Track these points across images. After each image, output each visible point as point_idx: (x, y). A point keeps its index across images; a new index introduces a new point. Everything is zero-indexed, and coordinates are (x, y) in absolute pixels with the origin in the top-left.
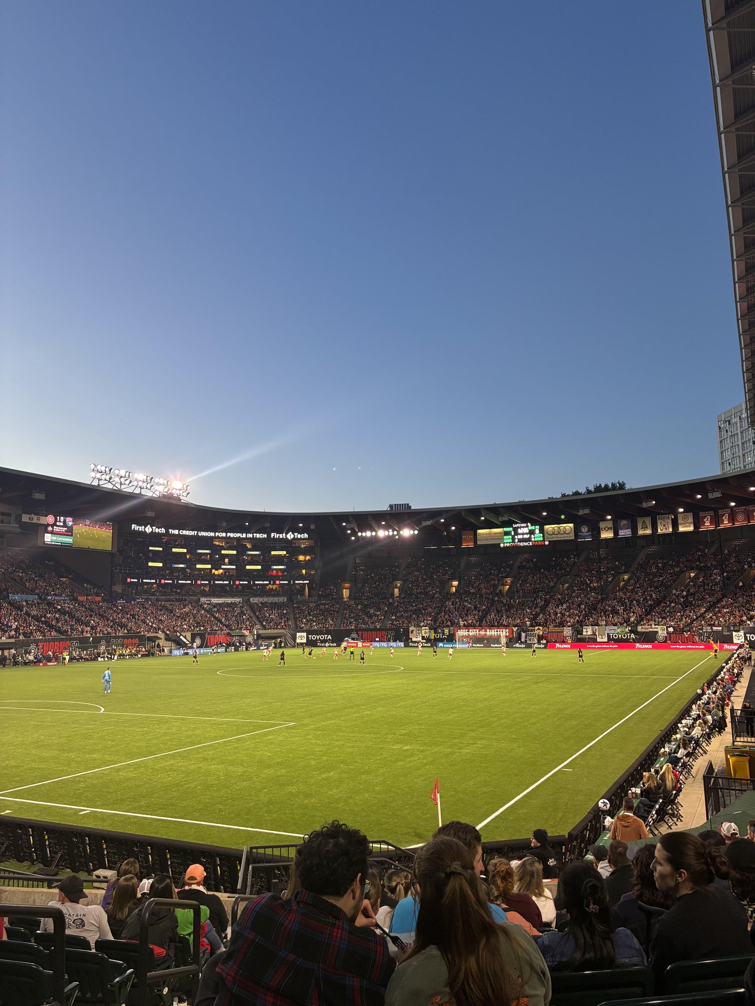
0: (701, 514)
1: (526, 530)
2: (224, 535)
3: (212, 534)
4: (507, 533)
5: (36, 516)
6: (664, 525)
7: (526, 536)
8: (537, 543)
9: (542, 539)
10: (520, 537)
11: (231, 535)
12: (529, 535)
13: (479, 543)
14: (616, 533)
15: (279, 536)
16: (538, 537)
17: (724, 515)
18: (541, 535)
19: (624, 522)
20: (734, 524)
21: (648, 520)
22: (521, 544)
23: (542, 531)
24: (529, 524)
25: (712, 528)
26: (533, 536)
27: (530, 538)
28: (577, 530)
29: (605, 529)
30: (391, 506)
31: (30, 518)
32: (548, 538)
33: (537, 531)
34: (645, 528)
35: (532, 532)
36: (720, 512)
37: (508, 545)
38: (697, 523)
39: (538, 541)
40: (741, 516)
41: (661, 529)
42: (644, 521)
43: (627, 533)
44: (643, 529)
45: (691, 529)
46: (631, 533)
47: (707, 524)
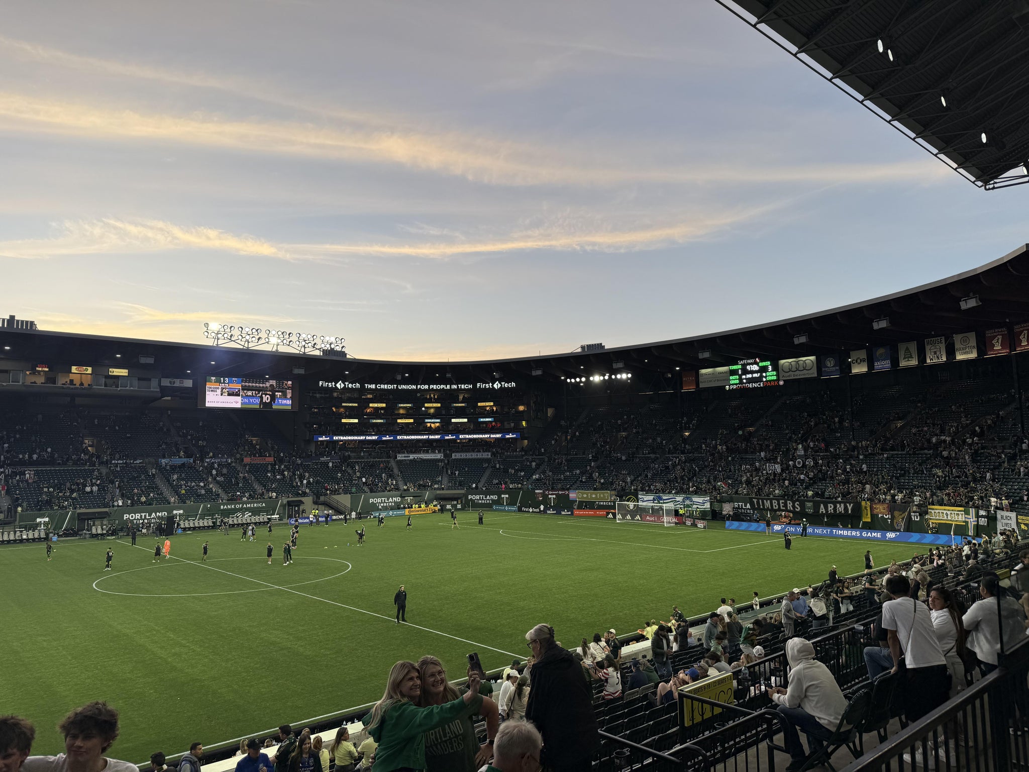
0: (989, 333)
1: (755, 368)
2: (426, 387)
3: (414, 387)
4: (733, 373)
5: (179, 380)
6: (935, 353)
7: (755, 375)
8: (769, 384)
9: (775, 378)
10: (749, 376)
11: (435, 387)
12: (759, 374)
13: (701, 386)
14: (871, 366)
15: (485, 386)
16: (771, 375)
17: (1022, 332)
18: (775, 373)
19: (881, 351)
21: (913, 347)
22: (750, 386)
23: (776, 368)
24: (757, 360)
25: (1005, 352)
26: (764, 375)
27: (761, 377)
28: (820, 364)
29: (857, 362)
30: (583, 347)
31: (170, 383)
32: (783, 376)
33: (770, 368)
34: (908, 357)
35: (764, 369)
36: (1017, 328)
37: (735, 387)
38: (983, 346)
39: (770, 381)
41: (931, 357)
42: (907, 347)
43: (885, 366)
44: (907, 360)
45: (973, 355)
46: (890, 365)
47: (997, 347)
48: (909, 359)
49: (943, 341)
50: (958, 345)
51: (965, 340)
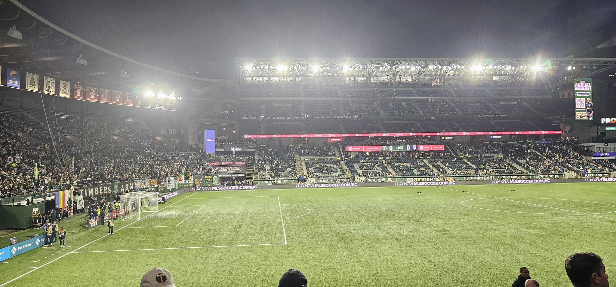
0: (75, 86)
6: (49, 87)
17: (92, 91)
20: (99, 101)
21: (36, 77)
36: (88, 89)
38: (72, 92)
40: (105, 96)
41: (47, 90)
42: (33, 77)
43: (16, 85)
44: (31, 86)
45: (68, 96)
46: (19, 86)
47: (78, 95)
48: (33, 86)
49: (54, 82)
50: (61, 87)
51: (65, 85)
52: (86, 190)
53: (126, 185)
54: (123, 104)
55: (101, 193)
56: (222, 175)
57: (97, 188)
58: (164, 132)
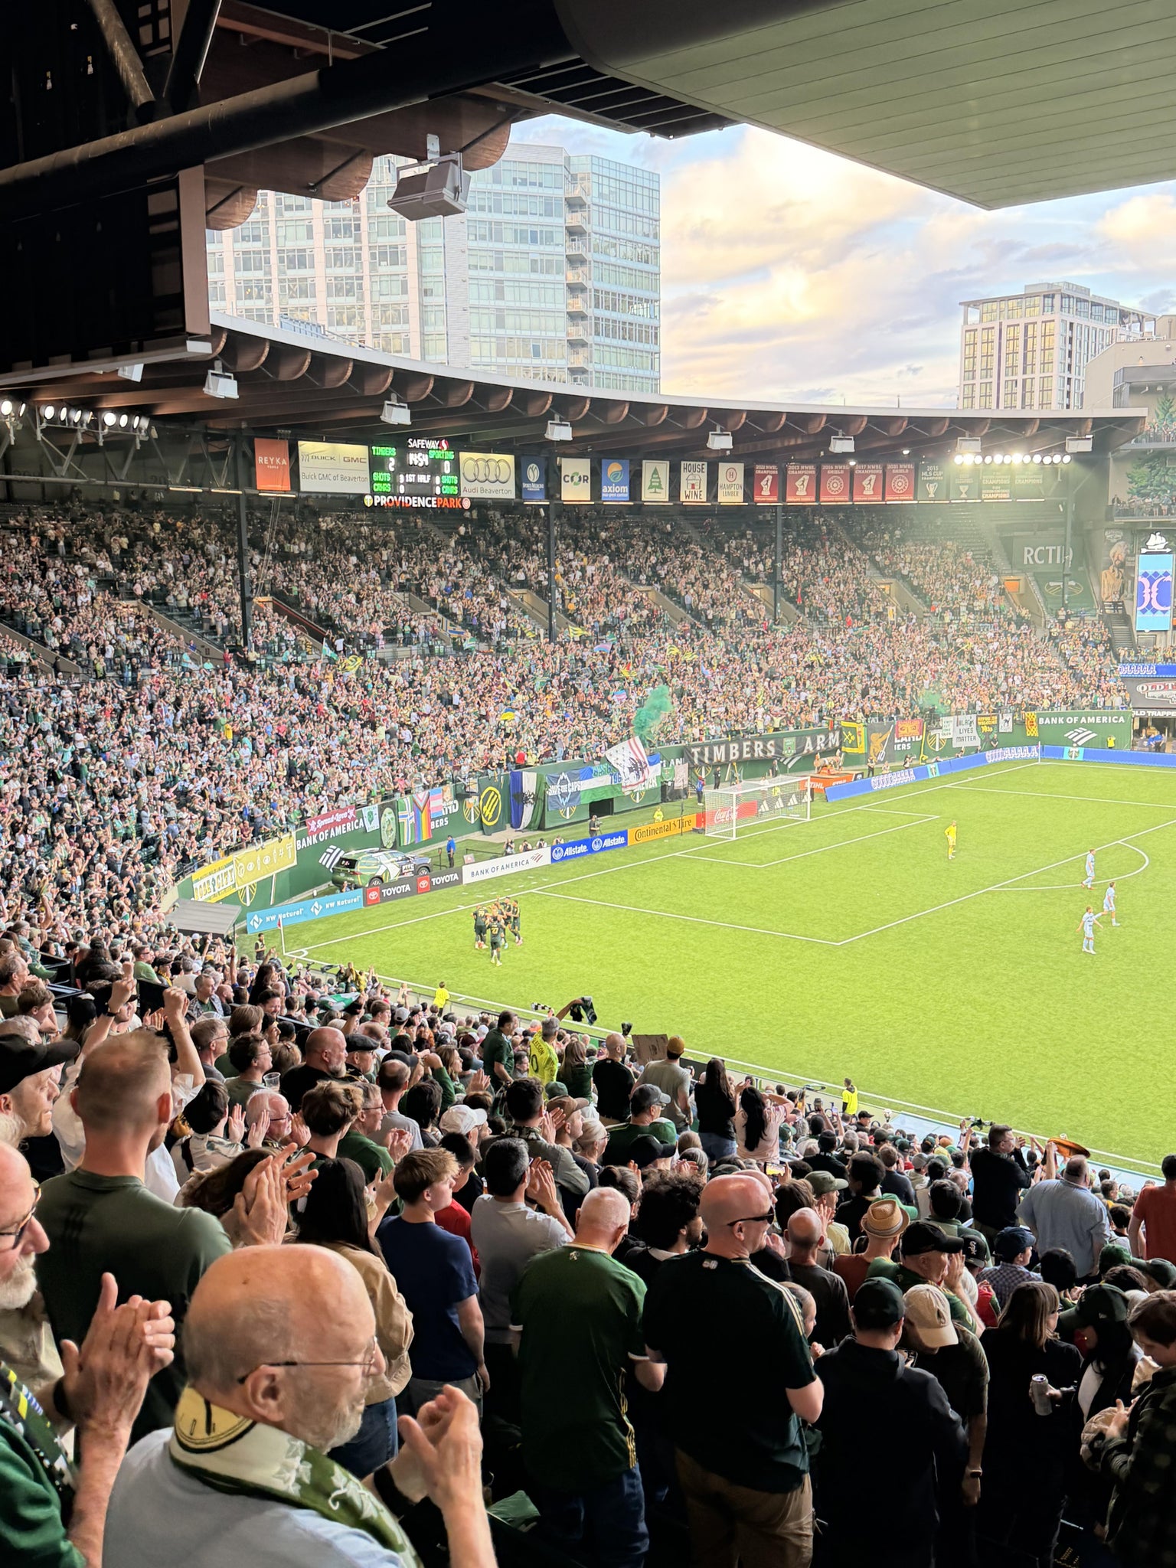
0: (759, 469)
1: (422, 459)
4: (379, 464)
6: (693, 485)
7: (423, 479)
8: (446, 503)
9: (456, 491)
10: (410, 478)
12: (429, 477)
13: (306, 486)
14: (596, 491)
16: (449, 484)
17: (800, 476)
18: (455, 478)
20: (818, 499)
21: (663, 468)
22: (414, 502)
23: (455, 466)
25: (774, 501)
26: (437, 480)
27: (432, 485)
28: (518, 474)
29: (576, 480)
32: (466, 489)
33: (446, 467)
34: (656, 487)
35: (436, 468)
37: (383, 501)
38: (750, 488)
39: (448, 496)
40: (835, 485)
41: (687, 493)
42: (656, 468)
43: (620, 495)
44: (653, 490)
45: (738, 499)
46: (627, 495)
47: (766, 492)
48: (657, 490)
49: (705, 470)
50: (722, 480)
51: (731, 474)
52: (707, 749)
53: (819, 737)
54: (883, 500)
55: (745, 756)
56: (1149, 712)
57: (736, 746)
58: (1033, 557)
